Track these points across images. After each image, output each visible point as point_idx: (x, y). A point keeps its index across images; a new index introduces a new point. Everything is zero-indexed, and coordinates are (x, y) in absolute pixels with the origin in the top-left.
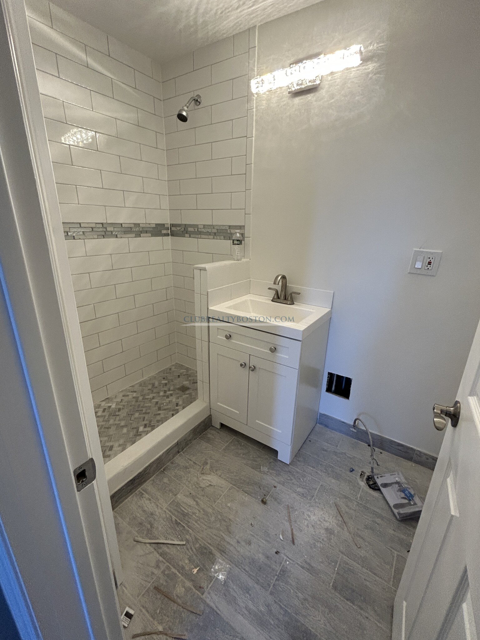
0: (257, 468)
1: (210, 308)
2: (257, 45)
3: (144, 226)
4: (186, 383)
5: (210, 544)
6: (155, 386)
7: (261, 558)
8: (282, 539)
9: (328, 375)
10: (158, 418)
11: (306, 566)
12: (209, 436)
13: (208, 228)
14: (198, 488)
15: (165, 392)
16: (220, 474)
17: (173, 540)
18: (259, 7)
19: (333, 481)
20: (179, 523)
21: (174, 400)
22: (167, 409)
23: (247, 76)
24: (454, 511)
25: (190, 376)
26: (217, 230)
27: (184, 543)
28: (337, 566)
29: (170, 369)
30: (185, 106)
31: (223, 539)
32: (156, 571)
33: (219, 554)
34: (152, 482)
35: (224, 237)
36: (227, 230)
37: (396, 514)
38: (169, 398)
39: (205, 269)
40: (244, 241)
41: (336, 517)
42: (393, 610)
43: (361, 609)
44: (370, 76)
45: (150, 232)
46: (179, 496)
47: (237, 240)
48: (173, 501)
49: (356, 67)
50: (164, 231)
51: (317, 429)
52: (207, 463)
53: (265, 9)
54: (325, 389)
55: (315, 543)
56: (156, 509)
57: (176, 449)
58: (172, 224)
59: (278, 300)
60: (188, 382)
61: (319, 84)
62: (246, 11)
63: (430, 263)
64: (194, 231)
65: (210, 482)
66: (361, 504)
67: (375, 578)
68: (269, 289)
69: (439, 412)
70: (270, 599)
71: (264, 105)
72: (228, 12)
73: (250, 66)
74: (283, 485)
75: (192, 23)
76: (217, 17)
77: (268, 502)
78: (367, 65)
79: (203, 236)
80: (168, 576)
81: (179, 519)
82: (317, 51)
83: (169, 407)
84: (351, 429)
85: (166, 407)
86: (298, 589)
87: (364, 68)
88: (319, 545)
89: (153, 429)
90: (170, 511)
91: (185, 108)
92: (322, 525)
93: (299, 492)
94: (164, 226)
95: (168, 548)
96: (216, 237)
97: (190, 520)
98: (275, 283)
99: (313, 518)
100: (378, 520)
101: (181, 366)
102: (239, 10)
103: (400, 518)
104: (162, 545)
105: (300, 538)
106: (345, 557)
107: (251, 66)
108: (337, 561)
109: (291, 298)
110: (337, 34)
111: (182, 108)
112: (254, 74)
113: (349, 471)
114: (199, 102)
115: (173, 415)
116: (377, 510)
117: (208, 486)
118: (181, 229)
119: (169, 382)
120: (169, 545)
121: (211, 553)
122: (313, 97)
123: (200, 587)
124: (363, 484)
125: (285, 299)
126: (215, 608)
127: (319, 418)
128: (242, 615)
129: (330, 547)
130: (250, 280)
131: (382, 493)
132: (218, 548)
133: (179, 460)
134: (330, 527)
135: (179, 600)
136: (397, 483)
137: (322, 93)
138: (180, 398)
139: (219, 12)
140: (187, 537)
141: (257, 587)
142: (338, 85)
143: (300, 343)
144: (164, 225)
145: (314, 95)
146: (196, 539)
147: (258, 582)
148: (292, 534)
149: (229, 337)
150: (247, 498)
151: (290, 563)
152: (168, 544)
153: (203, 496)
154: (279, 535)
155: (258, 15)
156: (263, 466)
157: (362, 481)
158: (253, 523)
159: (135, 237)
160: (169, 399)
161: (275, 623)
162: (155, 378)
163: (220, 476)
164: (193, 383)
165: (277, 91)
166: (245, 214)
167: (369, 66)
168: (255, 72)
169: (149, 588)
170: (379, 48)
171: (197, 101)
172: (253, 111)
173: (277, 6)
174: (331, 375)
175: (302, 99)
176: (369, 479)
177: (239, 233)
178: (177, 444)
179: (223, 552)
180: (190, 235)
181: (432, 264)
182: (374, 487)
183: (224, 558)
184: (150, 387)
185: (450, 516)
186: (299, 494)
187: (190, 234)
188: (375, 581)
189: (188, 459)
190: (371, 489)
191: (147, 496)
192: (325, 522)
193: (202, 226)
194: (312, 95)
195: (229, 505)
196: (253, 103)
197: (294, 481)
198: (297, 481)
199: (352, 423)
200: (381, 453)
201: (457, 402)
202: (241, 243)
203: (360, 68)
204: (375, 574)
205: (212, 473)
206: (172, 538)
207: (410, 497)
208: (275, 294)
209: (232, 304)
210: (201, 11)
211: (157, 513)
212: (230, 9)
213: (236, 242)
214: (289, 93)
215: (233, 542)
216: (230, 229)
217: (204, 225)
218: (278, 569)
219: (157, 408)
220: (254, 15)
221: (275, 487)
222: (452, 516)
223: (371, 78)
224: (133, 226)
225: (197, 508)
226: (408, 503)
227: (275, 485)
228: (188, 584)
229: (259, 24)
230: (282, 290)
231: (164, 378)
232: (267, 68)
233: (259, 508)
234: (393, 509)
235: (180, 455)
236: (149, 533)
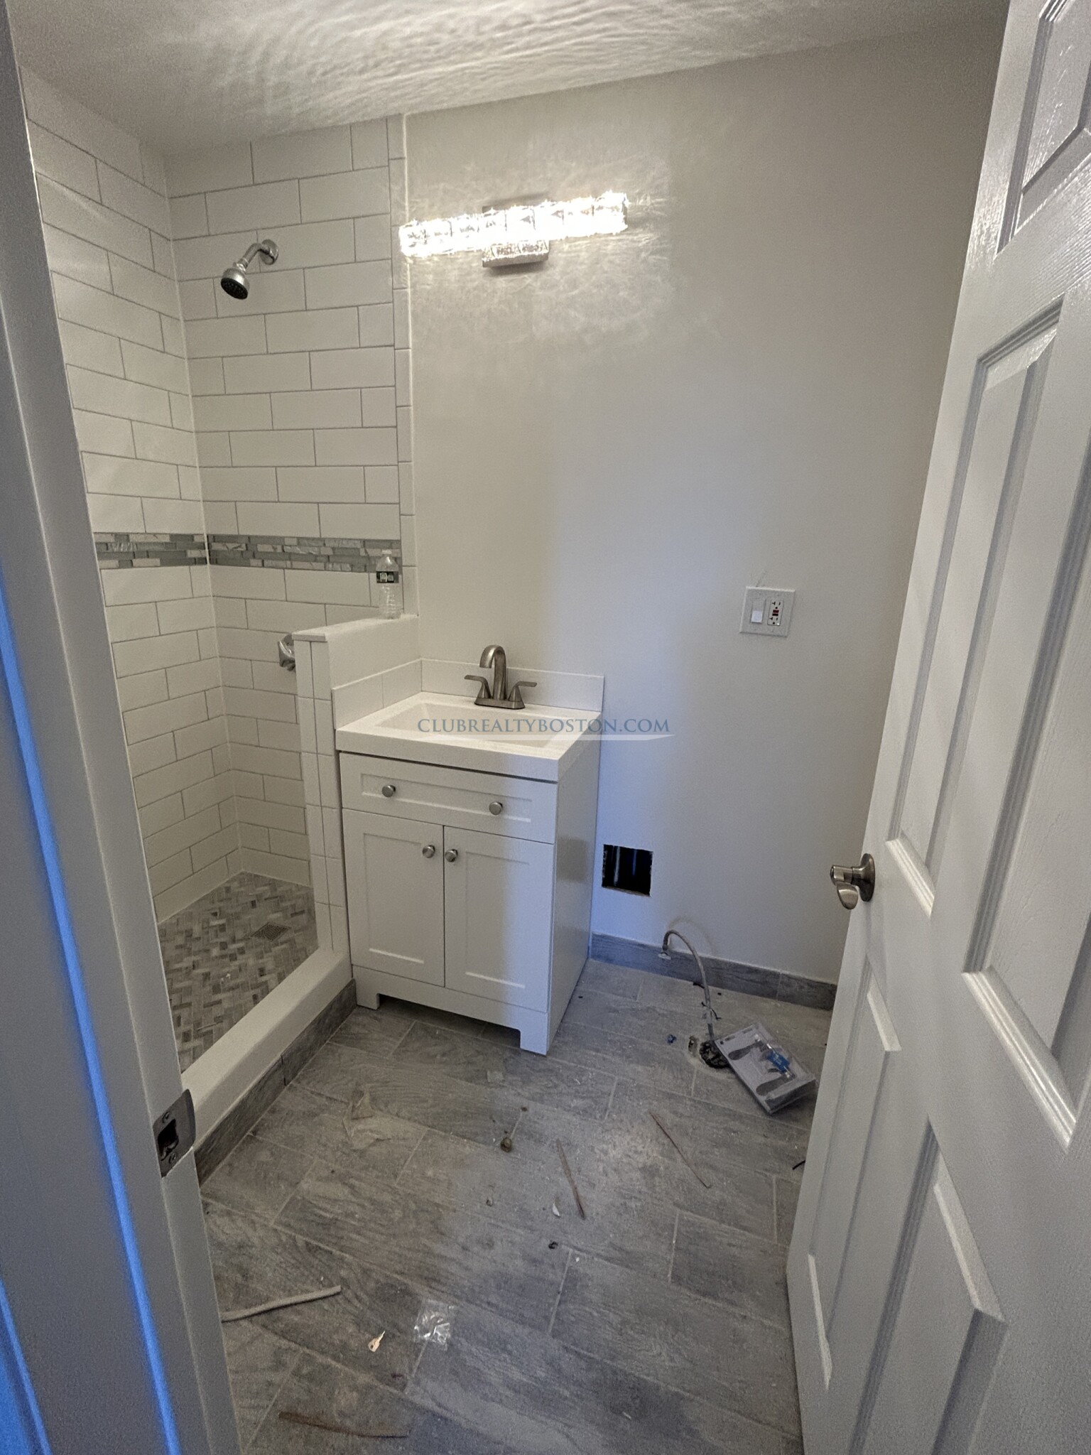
0: (478, 1077)
1: (339, 729)
2: (406, 155)
3: (140, 539)
4: (275, 918)
5: (402, 1273)
6: (196, 935)
7: (518, 1267)
8: (559, 1215)
9: (605, 850)
10: (217, 1011)
11: (617, 1254)
12: (355, 1029)
13: (310, 546)
14: (348, 1155)
15: (224, 946)
16: (396, 1110)
17: (308, 1291)
18: (411, 79)
19: (640, 1068)
20: (317, 1246)
21: (251, 962)
22: (238, 986)
23: (389, 216)
24: (888, 1043)
25: (281, 898)
26: (333, 549)
27: (337, 1288)
28: (675, 1236)
29: (228, 889)
30: (241, 261)
31: (429, 1253)
32: (276, 1377)
33: (427, 1289)
34: (228, 1168)
35: (352, 566)
36: (358, 549)
37: (765, 1104)
38: (236, 959)
39: (322, 640)
40: (402, 573)
41: (657, 1139)
42: (786, 1287)
43: (732, 1303)
44: (643, 255)
45: (157, 554)
46: (304, 1185)
47: (388, 573)
48: (293, 1199)
49: (617, 235)
50: (192, 551)
51: (590, 970)
52: (362, 1094)
53: (422, 85)
54: (601, 882)
55: (625, 1204)
56: (250, 1232)
57: (278, 1078)
58: (214, 536)
59: (490, 702)
60: (278, 915)
61: (546, 256)
62: (380, 81)
63: (776, 613)
64: (272, 550)
65: (378, 1132)
66: (699, 1102)
67: (744, 1235)
68: (468, 677)
69: (843, 878)
70: (554, 1346)
71: (429, 283)
72: (342, 74)
73: (393, 196)
74: (542, 1102)
75: (252, 81)
76: (314, 80)
77: (515, 1144)
78: (637, 234)
79: (295, 564)
80: (310, 1377)
81: (315, 1239)
82: (536, 189)
83: (238, 981)
84: (660, 955)
85: (232, 983)
86: (606, 1305)
87: (630, 237)
88: (632, 1204)
89: (209, 1043)
90: (288, 1226)
91: (241, 267)
92: (634, 1163)
93: (576, 1107)
94: (193, 540)
95: (299, 1313)
96: (330, 566)
97: (341, 1233)
98: (482, 665)
99: (612, 1153)
100: (735, 1125)
101: (255, 879)
102: (365, 76)
103: (772, 1109)
104: (281, 1311)
105: (596, 1202)
106: (685, 1213)
107: (395, 196)
108: (673, 1226)
109: (518, 694)
110: (574, 164)
111: (231, 266)
112: (404, 215)
113: (666, 1042)
114: (272, 257)
115: (256, 999)
116: (731, 1106)
117: (373, 1145)
118: (239, 547)
119: (228, 921)
120: (299, 1308)
121: (406, 1292)
122: (536, 281)
123: (394, 1376)
124: (696, 1062)
125: (505, 698)
126: (437, 1409)
127: (593, 946)
128: (501, 1402)
129: (656, 1202)
130: (421, 662)
131: (733, 1071)
132: (421, 1276)
133: (289, 1100)
134: (649, 1163)
135: (348, 1423)
136: (759, 1044)
137: (553, 273)
138: (265, 955)
139: (320, 71)
140: (343, 1273)
141: (523, 1331)
142: (582, 264)
143: (555, 786)
144: (192, 537)
145: (537, 277)
146: (366, 1272)
147: (522, 1321)
148: (578, 1200)
149: (390, 792)
150: (468, 1149)
151: (583, 1259)
152: (296, 1304)
153: (366, 1168)
154: (551, 1207)
155: (406, 94)
156: (491, 1072)
157: (694, 1056)
158: (490, 1199)
159: (119, 568)
160: (237, 963)
161: (572, 1394)
162: (189, 916)
163: (397, 1115)
164: (292, 915)
165: (457, 258)
166: (400, 515)
167: (640, 235)
168: (404, 210)
169: (267, 1420)
170: (656, 205)
171: (267, 253)
172: (406, 294)
173: (449, 84)
174: (609, 850)
175: (512, 281)
176: (706, 1048)
177: (390, 556)
178: (282, 1063)
179: (435, 1280)
180: (263, 561)
181: (779, 613)
182: (717, 1061)
183: (438, 1293)
184: (180, 940)
185: (883, 1054)
186: (576, 1111)
187: (264, 559)
188: (746, 1241)
189: (312, 1093)
190: (713, 1069)
191: (220, 1206)
192: (636, 1156)
193: (295, 542)
194: (533, 275)
195: (430, 1173)
196: (406, 276)
197: (562, 1087)
198: (569, 1087)
199: (660, 944)
200: (720, 994)
201: (866, 857)
202: (396, 580)
203: (624, 237)
204: (745, 1229)
205: (379, 1113)
206: (305, 1287)
207: (782, 1066)
208: (482, 689)
209: (388, 716)
210: (277, 59)
211: (256, 1240)
212: (345, 70)
213: (384, 577)
214: (485, 265)
215: (453, 1252)
216: (364, 546)
217: (299, 539)
218: (559, 1277)
219: (209, 988)
220: (398, 93)
221: (524, 1109)
222: (887, 1054)
223: (645, 261)
224: (112, 539)
225: (354, 1200)
226: (780, 1078)
227: (524, 1106)
228: (363, 1378)
229: (409, 113)
230: (495, 680)
231: (215, 914)
232: (432, 206)
233: (497, 1163)
234: (757, 1095)
235: (289, 1089)
236: (242, 1293)
